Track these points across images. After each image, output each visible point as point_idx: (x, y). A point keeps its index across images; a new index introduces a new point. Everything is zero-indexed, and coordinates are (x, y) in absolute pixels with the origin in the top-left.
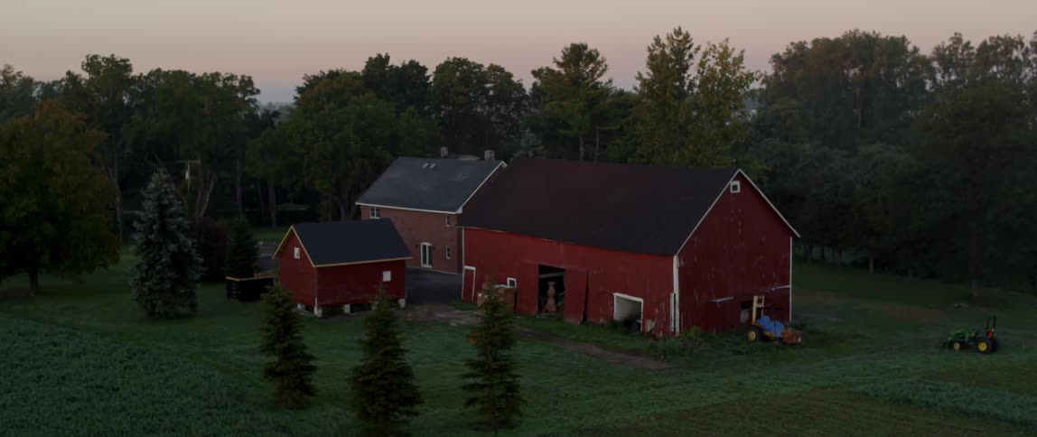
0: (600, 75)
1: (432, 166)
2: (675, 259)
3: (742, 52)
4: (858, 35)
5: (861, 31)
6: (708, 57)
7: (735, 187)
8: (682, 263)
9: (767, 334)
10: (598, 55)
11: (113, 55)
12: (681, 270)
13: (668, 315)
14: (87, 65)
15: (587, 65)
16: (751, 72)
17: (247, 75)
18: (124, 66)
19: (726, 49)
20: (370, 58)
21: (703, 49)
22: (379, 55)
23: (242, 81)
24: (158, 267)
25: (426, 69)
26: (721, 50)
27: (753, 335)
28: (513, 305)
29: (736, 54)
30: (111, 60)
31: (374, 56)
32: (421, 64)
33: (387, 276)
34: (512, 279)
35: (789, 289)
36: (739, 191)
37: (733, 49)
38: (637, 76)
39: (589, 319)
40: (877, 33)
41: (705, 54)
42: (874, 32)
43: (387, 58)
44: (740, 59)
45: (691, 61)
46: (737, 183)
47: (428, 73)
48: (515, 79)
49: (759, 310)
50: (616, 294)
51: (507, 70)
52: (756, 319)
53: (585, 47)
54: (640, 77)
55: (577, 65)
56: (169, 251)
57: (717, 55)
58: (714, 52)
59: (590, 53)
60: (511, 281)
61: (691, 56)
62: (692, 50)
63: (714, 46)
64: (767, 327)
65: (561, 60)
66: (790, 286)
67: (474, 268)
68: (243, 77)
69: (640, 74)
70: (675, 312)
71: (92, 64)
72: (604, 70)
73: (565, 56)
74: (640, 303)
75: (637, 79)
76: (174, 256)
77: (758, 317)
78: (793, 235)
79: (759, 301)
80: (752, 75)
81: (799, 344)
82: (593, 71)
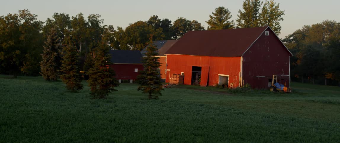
0: (229, 18)
1: (163, 43)
2: (241, 57)
3: (279, 4)
4: (328, 22)
5: (329, 20)
6: (266, 6)
7: (267, 33)
8: (244, 60)
9: (278, 89)
10: (228, 11)
11: (63, 13)
12: (243, 63)
13: (238, 81)
14: (55, 16)
15: (224, 15)
16: (282, 11)
17: (111, 25)
18: (67, 17)
19: (272, 3)
20: (151, 17)
21: (264, 3)
22: (154, 16)
23: (110, 27)
24: (50, 61)
25: (171, 22)
26: (271, 3)
27: (272, 90)
28: (182, 82)
29: (276, 5)
30: (63, 15)
31: (152, 16)
32: (169, 20)
33: (136, 70)
34: (183, 73)
35: (289, 76)
36: (268, 35)
37: (275, 3)
38: (239, 11)
39: (209, 85)
40: (335, 21)
41: (265, 5)
42: (334, 21)
43: (157, 17)
44: (278, 7)
45: (260, 7)
46: (268, 32)
47: (171, 24)
48: (202, 26)
49: (275, 80)
50: (219, 75)
51: (199, 22)
52: (274, 84)
53: (223, 8)
54: (240, 12)
55: (221, 14)
56: (54, 56)
57: (269, 5)
58: (268, 4)
59: (225, 10)
60: (182, 73)
61: (259, 6)
62: (260, 3)
63: (268, 2)
64: (278, 87)
65: (215, 13)
66: (289, 75)
67: (170, 70)
68: (110, 25)
69: (240, 11)
70: (241, 79)
71: (56, 16)
72: (230, 17)
73: (216, 11)
74: (228, 77)
75: (239, 12)
76: (56, 57)
77: (275, 82)
78: (291, 55)
79: (275, 77)
80: (282, 12)
81: (290, 93)
82: (226, 17)
